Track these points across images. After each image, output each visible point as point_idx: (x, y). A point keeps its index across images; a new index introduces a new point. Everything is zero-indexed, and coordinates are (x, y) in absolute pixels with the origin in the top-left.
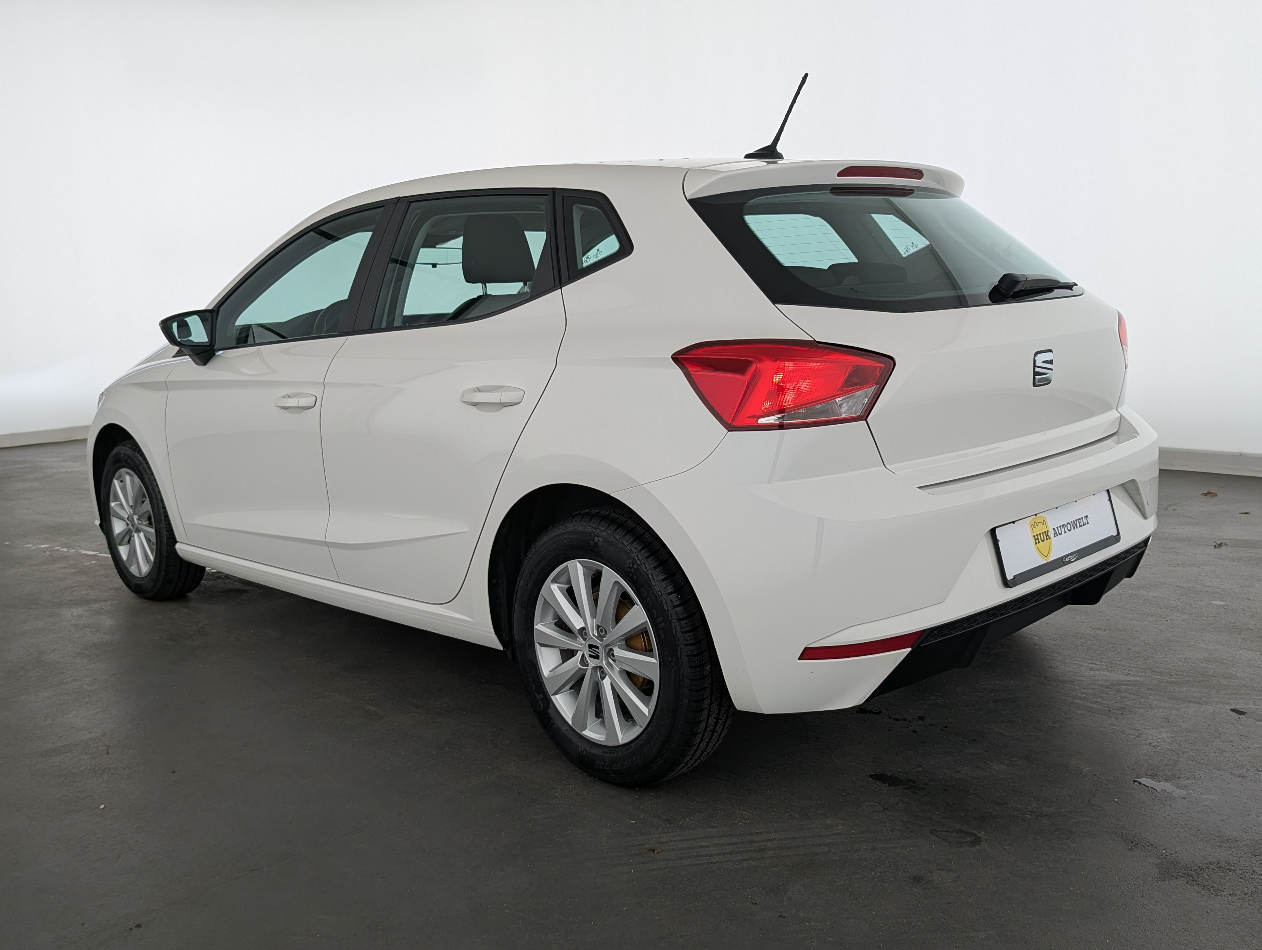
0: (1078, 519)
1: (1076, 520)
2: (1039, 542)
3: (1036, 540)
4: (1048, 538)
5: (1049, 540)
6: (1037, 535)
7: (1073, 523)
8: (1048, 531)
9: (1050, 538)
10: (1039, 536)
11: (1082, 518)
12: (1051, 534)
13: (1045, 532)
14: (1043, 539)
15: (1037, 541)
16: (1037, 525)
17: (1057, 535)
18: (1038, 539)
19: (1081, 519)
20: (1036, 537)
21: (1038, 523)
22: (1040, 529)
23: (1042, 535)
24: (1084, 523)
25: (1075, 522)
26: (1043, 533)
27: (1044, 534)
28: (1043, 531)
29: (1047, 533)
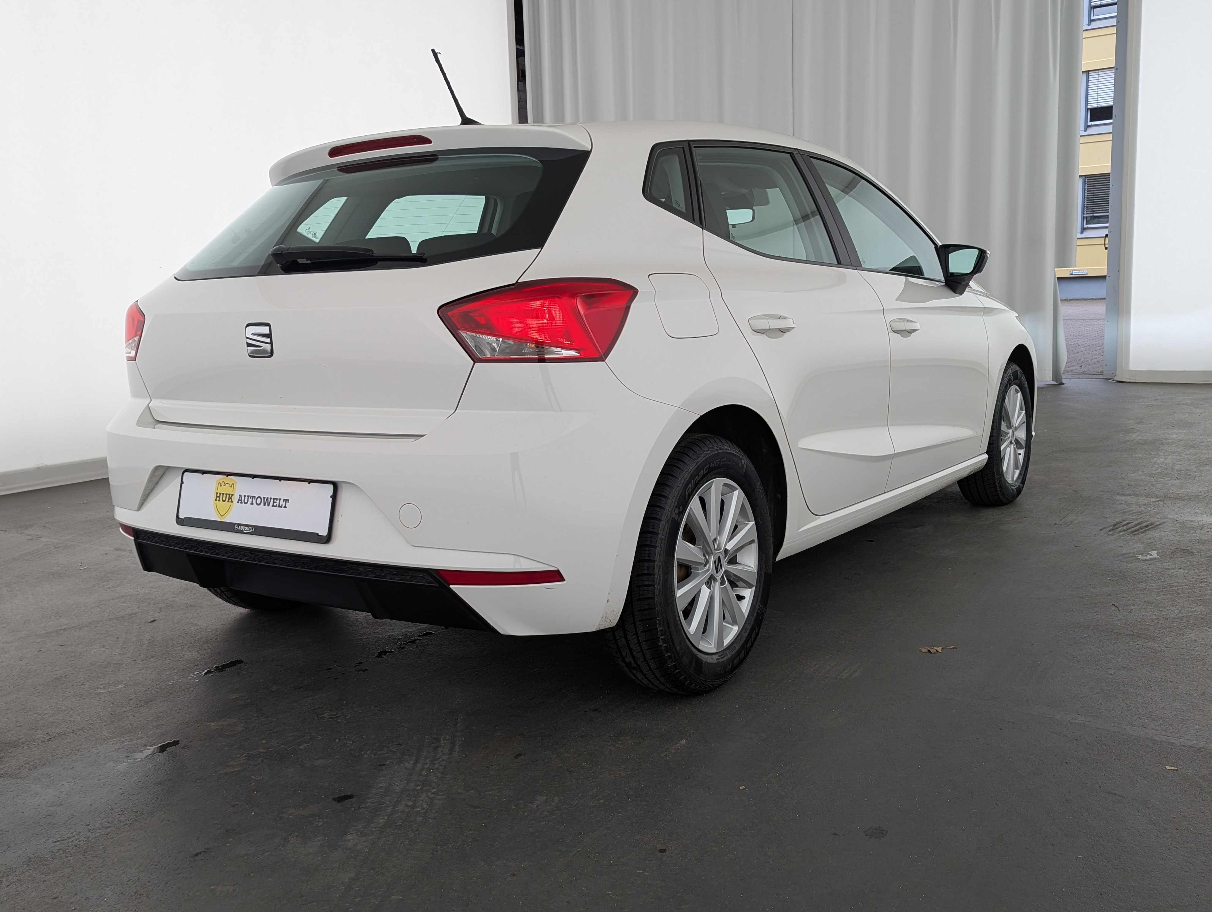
0: (274, 499)
1: (271, 499)
2: (219, 500)
3: (217, 497)
4: (230, 500)
5: (230, 503)
6: (220, 494)
7: (265, 499)
8: (232, 495)
9: (232, 502)
10: (221, 495)
11: (280, 499)
12: (236, 498)
13: (229, 495)
14: (224, 499)
15: (218, 499)
16: (224, 485)
17: (241, 503)
18: (219, 497)
19: (278, 501)
20: (218, 495)
21: (226, 483)
22: (226, 490)
23: (225, 495)
24: (280, 505)
25: (269, 500)
26: (226, 494)
27: (228, 496)
28: (228, 493)
29: (231, 496)
